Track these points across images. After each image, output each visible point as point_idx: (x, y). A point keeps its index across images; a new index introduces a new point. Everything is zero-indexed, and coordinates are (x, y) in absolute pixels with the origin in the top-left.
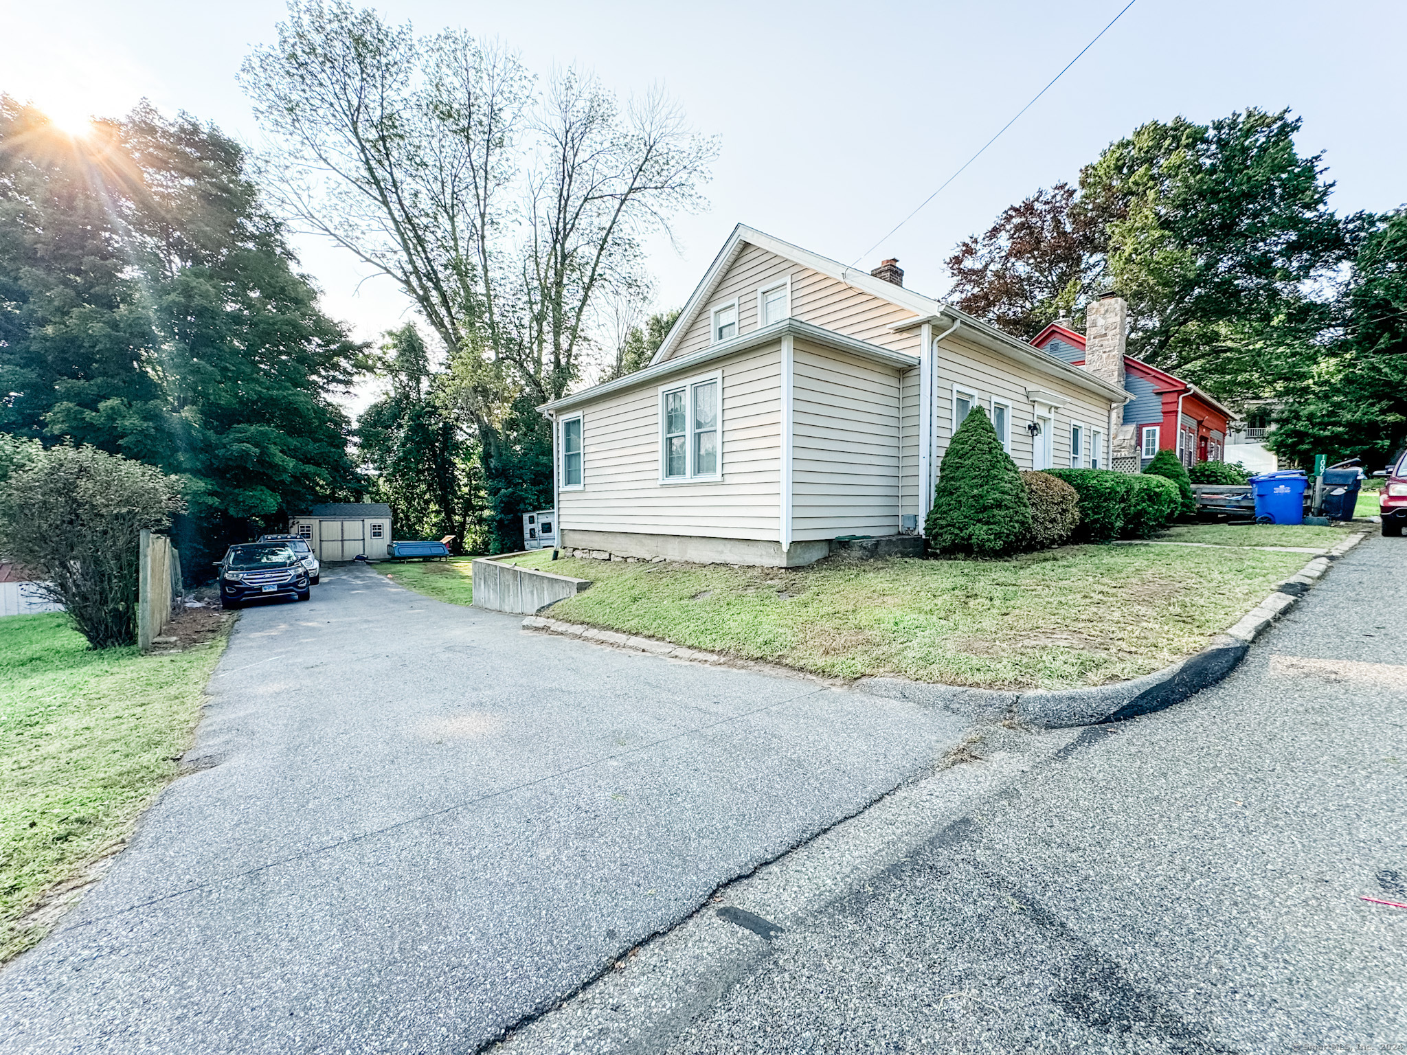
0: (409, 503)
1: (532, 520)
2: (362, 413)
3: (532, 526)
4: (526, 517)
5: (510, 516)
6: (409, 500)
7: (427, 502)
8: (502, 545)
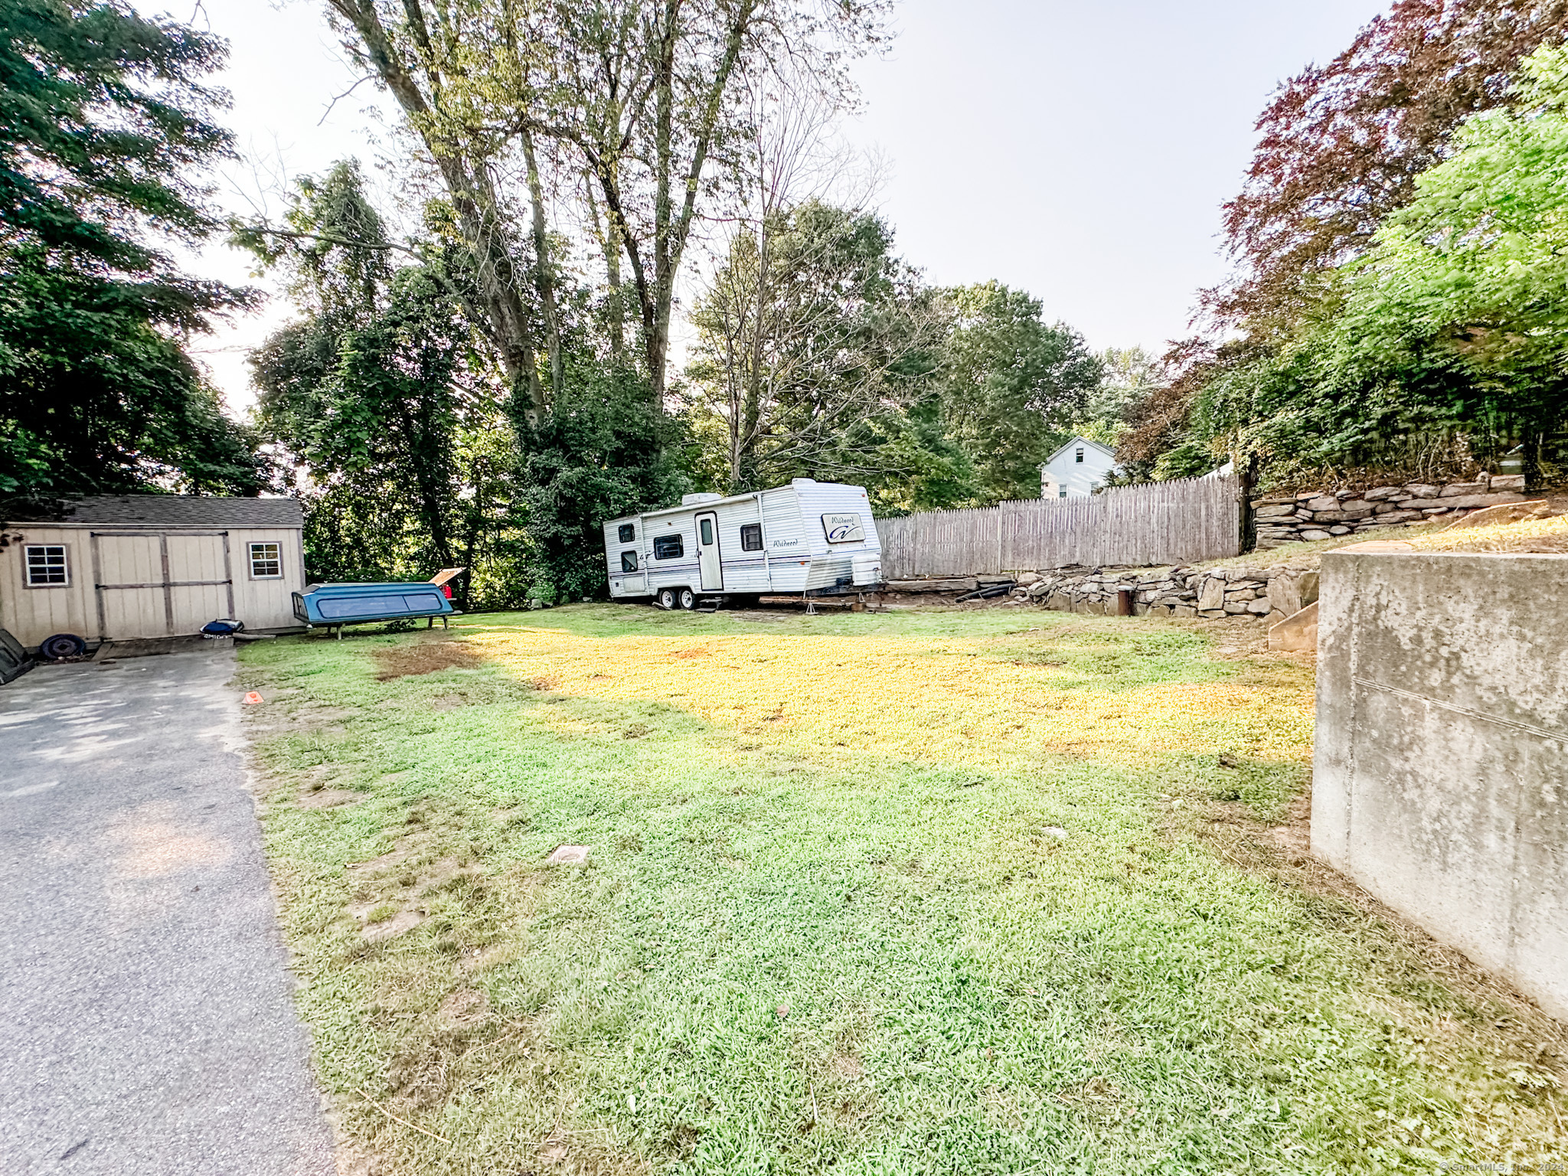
0: (363, 517)
1: (627, 534)
2: (259, 345)
3: (628, 546)
4: (611, 530)
5: (577, 529)
6: (361, 512)
7: (399, 516)
8: (558, 588)
